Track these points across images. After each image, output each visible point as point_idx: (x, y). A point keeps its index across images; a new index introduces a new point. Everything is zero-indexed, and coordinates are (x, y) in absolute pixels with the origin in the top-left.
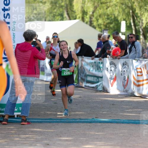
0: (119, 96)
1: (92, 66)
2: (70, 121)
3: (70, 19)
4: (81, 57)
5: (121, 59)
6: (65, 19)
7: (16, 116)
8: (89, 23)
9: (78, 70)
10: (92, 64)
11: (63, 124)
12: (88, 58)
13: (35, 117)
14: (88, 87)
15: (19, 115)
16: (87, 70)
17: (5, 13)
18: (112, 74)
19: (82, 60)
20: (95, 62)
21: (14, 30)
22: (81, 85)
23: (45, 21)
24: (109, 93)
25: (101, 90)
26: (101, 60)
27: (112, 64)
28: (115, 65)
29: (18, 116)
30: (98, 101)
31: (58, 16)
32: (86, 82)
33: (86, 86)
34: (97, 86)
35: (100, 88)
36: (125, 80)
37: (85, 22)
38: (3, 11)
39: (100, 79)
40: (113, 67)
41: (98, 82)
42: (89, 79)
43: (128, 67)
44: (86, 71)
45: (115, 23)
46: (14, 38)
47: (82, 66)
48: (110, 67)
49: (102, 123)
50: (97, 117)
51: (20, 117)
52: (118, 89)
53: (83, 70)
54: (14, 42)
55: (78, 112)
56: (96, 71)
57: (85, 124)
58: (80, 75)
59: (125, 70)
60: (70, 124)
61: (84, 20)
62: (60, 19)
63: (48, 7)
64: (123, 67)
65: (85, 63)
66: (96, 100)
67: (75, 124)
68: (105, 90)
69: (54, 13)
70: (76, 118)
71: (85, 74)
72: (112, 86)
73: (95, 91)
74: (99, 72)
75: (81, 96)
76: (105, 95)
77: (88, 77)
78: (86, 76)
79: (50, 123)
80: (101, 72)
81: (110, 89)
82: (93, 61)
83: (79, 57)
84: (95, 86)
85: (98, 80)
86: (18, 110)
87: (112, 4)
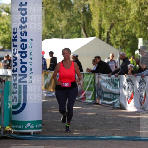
0: (136, 113)
1: (109, 83)
2: (86, 138)
3: (87, 37)
4: (97, 74)
5: (138, 76)
6: (82, 36)
7: (32, 133)
8: (106, 40)
9: (95, 87)
10: (109, 81)
11: (80, 141)
12: (104, 75)
13: (51, 134)
14: (105, 104)
15: (36, 132)
16: (104, 87)
17: (21, 30)
18: (129, 91)
19: (99, 77)
20: (112, 79)
21: (30, 47)
22: (97, 103)
23: (62, 38)
24: (127, 110)
25: (118, 107)
26: (117, 77)
27: (129, 81)
28: (132, 82)
29: (34, 133)
30: (114, 118)
31: (75, 33)
32: (102, 99)
33: (102, 103)
34: (114, 103)
35: (117, 105)
36: (143, 97)
37: (102, 39)
38: (20, 29)
39: (117, 96)
40: (130, 84)
41: (115, 99)
42: (106, 96)
43: (145, 84)
44: (103, 89)
45: (132, 40)
46: (31, 55)
47: (98, 83)
48: (127, 84)
49: (119, 141)
50: (114, 134)
51: (37, 134)
52: (135, 106)
53: (100, 87)
54: (31, 59)
55: (95, 129)
56: (112, 88)
57: (102, 141)
58: (97, 92)
59: (142, 87)
60: (86, 141)
61: (102, 37)
62: (77, 36)
63: (65, 25)
64: (141, 84)
65: (102, 80)
66: (112, 117)
67: (91, 141)
68: (122, 107)
69: (72, 31)
70: (93, 136)
71: (102, 91)
72: (129, 103)
73: (112, 108)
74: (116, 89)
75: (98, 113)
76: (122, 112)
77: (105, 94)
78: (103, 93)
79: (67, 140)
80: (118, 89)
81: (127, 106)
82: (110, 78)
83: (96, 74)
84: (112, 103)
85: (115, 96)
86: (34, 128)
87: (129, 21)
